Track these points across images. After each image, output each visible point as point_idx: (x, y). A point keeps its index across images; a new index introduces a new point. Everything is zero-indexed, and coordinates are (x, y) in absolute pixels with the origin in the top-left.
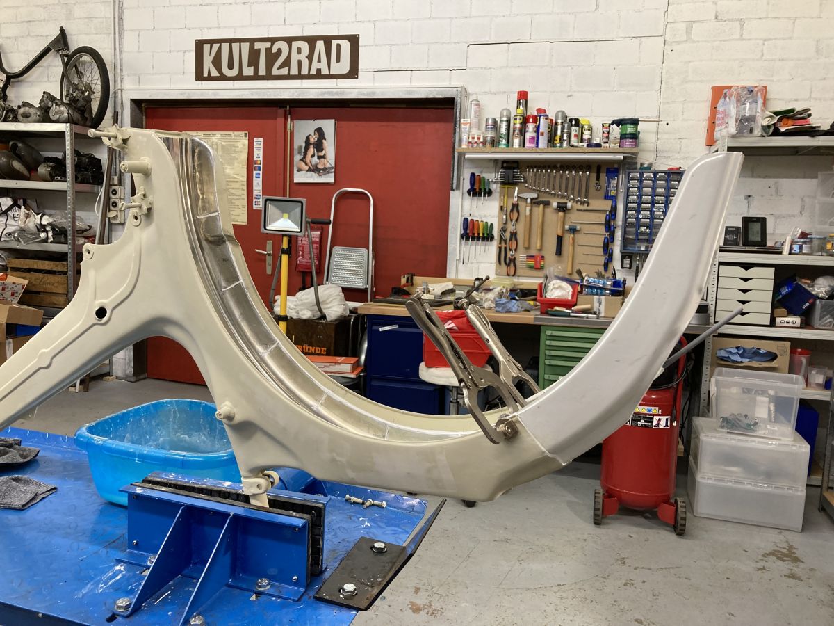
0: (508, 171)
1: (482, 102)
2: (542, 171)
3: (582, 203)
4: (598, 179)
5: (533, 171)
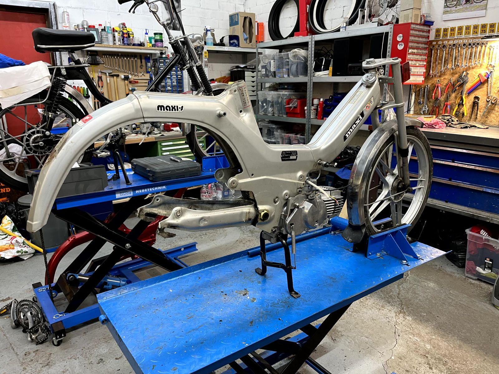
0: (93, 57)
1: (70, 14)
2: (111, 58)
3: (135, 76)
4: (141, 63)
5: (107, 57)
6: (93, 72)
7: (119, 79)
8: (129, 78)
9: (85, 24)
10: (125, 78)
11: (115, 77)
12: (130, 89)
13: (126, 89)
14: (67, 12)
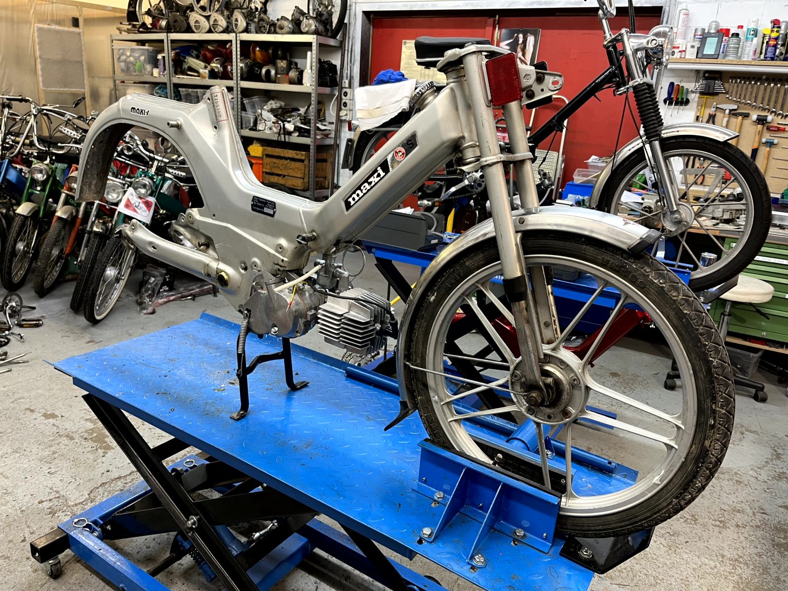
0: (709, 81)
1: (691, 11)
2: (745, 83)
5: (736, 82)
6: (702, 107)
7: (747, 122)
8: (766, 120)
9: (714, 26)
10: (757, 119)
11: (740, 118)
12: (764, 140)
13: (755, 139)
14: (686, 10)
